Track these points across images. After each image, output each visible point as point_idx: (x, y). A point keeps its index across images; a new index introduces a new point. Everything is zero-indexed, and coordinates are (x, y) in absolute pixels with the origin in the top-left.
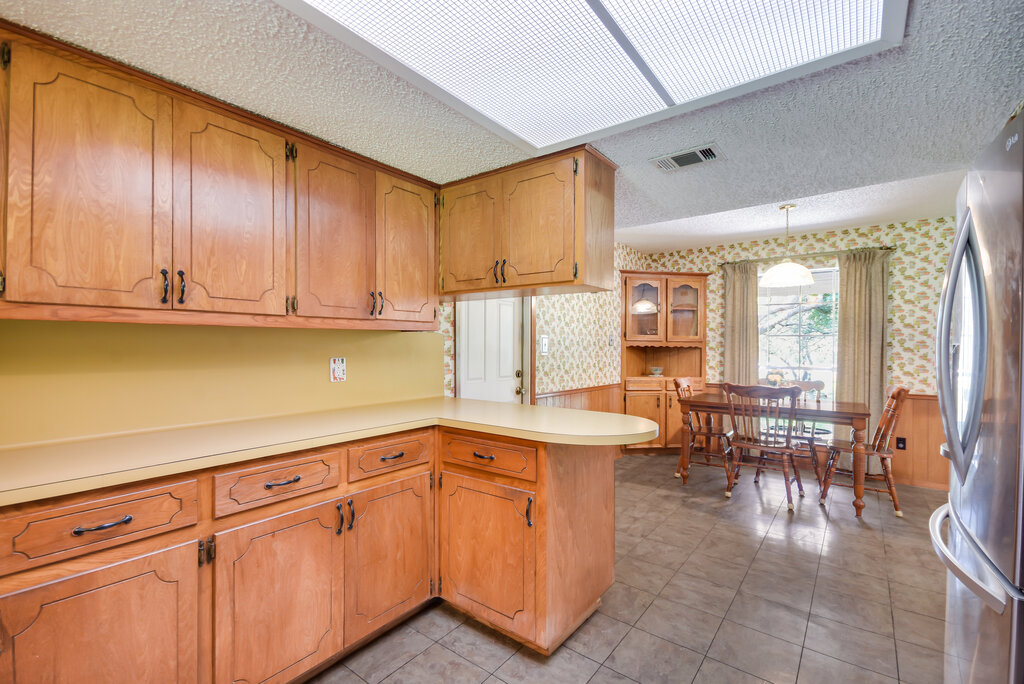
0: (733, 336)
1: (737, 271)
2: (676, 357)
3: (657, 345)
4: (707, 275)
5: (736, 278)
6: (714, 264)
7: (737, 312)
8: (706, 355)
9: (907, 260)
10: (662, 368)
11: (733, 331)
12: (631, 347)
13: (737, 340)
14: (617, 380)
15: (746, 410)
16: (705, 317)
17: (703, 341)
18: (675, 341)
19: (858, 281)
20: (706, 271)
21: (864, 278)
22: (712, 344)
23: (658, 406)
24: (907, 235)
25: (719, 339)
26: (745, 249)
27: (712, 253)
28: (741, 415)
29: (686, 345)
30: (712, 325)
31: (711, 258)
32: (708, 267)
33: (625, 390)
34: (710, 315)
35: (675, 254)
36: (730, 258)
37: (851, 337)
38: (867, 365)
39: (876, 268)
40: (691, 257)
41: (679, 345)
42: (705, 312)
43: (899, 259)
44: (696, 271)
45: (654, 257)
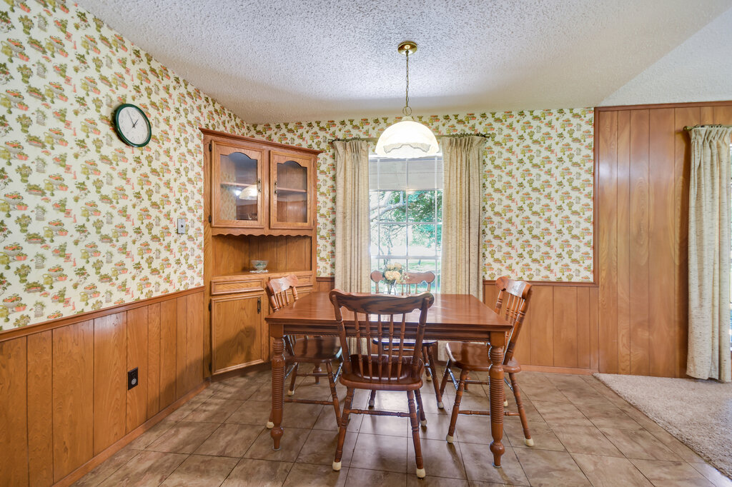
0: (344, 222)
1: (348, 150)
2: (284, 247)
3: (257, 233)
4: (316, 153)
5: (347, 157)
6: (324, 142)
7: (349, 196)
8: (316, 245)
9: (496, 149)
10: (266, 262)
11: (345, 217)
12: (220, 236)
13: (348, 228)
14: (199, 281)
15: (361, 329)
16: (316, 202)
17: (314, 228)
18: (279, 229)
19: (459, 167)
20: (315, 148)
21: (464, 163)
22: (323, 232)
23: (259, 311)
24: (496, 125)
25: (330, 226)
26: (356, 127)
27: (322, 129)
28: (354, 335)
29: (294, 234)
30: (323, 211)
31: (321, 134)
32: (318, 144)
33: (211, 295)
34: (321, 199)
35: (283, 126)
36: (340, 136)
37: (454, 224)
38: (467, 254)
39: (473, 155)
40: (300, 131)
41: (285, 233)
42: (315, 196)
43: (490, 148)
44: (305, 146)
45: (258, 129)
